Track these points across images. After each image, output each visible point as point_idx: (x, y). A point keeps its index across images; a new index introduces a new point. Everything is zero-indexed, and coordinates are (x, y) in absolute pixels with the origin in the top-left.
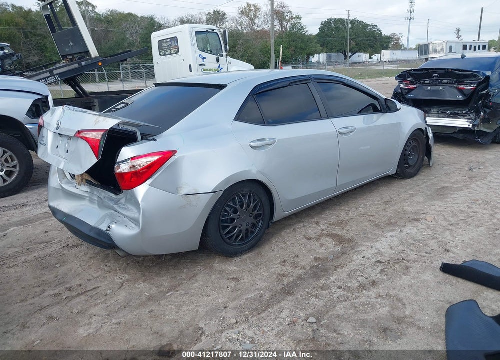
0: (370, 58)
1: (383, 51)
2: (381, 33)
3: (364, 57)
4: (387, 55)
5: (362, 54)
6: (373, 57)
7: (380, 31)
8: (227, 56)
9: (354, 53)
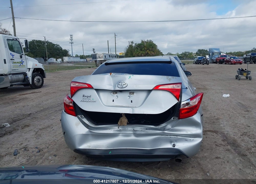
0: (56, 61)
1: (64, 57)
2: (62, 49)
3: (54, 60)
4: (66, 59)
5: (52, 59)
6: (58, 60)
7: (61, 48)
8: (25, 54)
9: (49, 58)
